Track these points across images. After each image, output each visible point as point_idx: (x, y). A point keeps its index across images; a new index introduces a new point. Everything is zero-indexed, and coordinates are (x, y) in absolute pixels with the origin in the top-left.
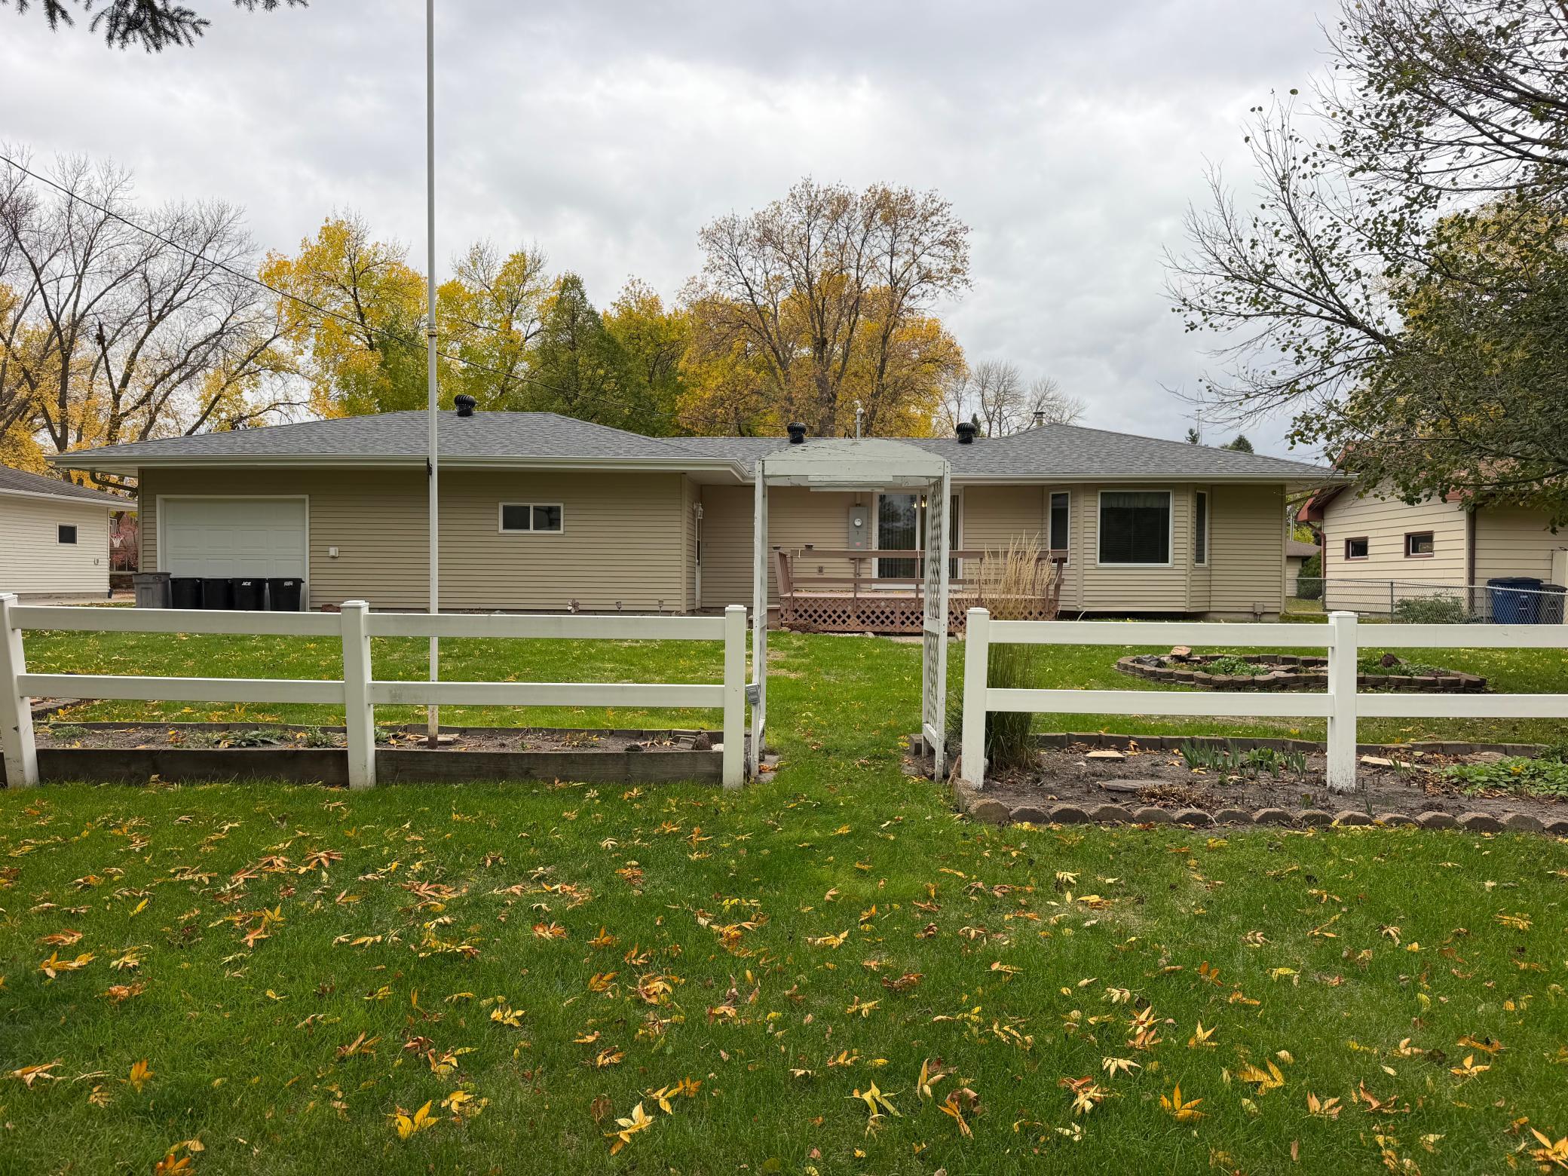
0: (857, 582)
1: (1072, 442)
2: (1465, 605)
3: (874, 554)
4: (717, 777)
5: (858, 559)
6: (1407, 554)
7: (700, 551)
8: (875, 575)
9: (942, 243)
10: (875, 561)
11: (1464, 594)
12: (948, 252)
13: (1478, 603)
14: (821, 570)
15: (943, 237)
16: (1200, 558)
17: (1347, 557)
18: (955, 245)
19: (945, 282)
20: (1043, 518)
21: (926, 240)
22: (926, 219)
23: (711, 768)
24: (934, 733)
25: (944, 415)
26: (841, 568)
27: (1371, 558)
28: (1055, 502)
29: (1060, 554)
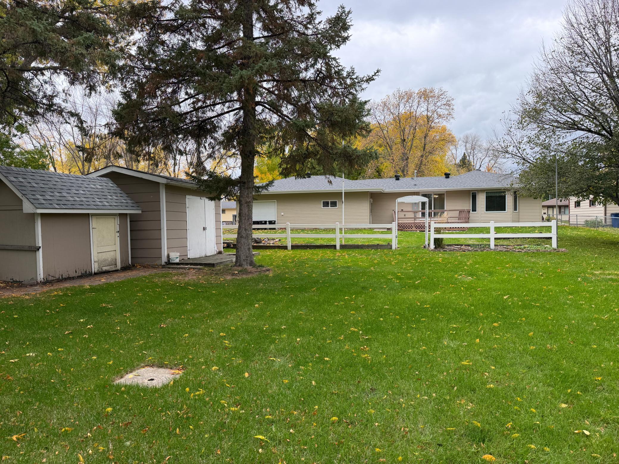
0: (415, 218)
1: (479, 176)
2: (603, 221)
3: (420, 211)
4: (391, 248)
5: (415, 212)
6: (590, 206)
7: (372, 211)
8: (420, 216)
9: (444, 105)
10: (420, 213)
11: (603, 218)
12: (447, 107)
13: (607, 221)
14: (405, 215)
15: (445, 103)
16: (515, 209)
17: (575, 207)
18: (449, 105)
19: (445, 118)
20: (470, 199)
21: (439, 104)
22: (439, 97)
23: (390, 247)
24: (427, 243)
25: (451, 154)
26: (411, 215)
27: (581, 207)
28: (473, 195)
29: (474, 209)
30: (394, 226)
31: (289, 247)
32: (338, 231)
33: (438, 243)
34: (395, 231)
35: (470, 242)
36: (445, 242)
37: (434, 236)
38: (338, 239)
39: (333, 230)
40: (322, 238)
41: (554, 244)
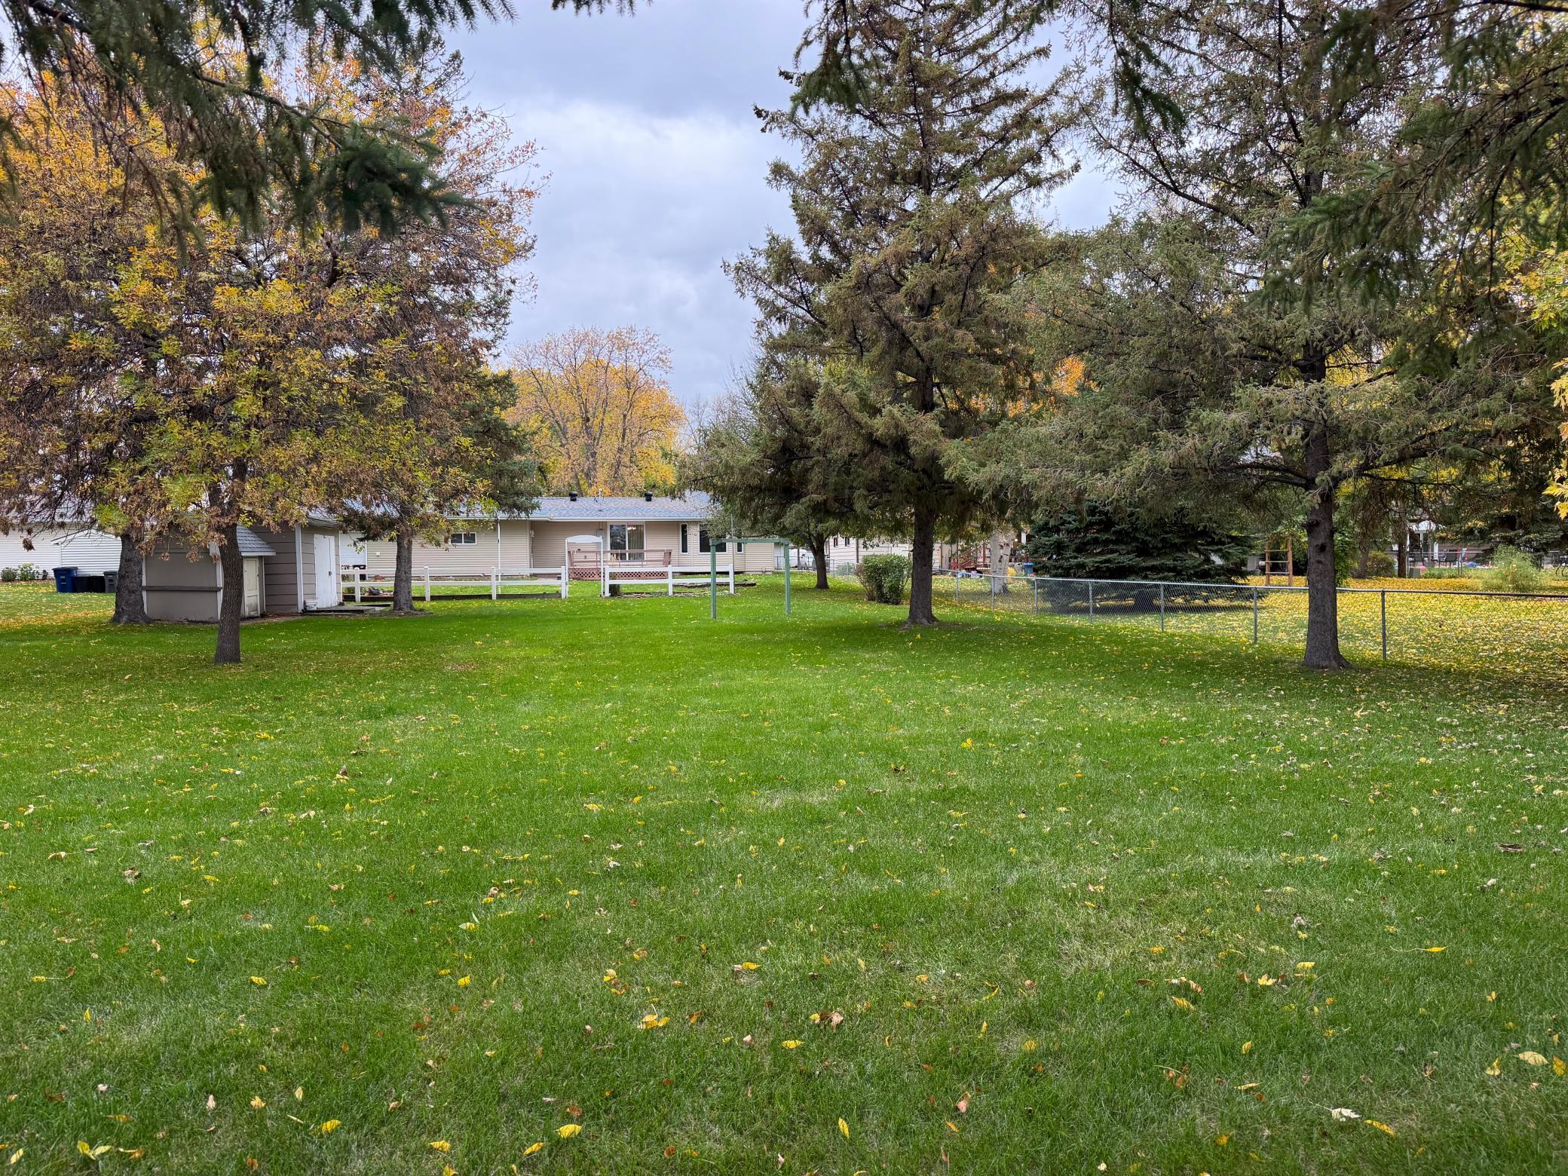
0: (599, 562)
4: (560, 597)
5: (599, 554)
7: (532, 551)
8: (609, 559)
10: (609, 554)
16: (740, 549)
20: (679, 535)
23: (558, 595)
24: (601, 591)
26: (595, 557)
28: (683, 528)
29: (685, 550)
30: (564, 571)
31: (428, 598)
32: (493, 578)
33: (614, 590)
34: (565, 577)
35: (651, 590)
36: (623, 590)
37: (609, 582)
38: (495, 587)
39: (487, 577)
40: (472, 587)
41: (732, 591)
